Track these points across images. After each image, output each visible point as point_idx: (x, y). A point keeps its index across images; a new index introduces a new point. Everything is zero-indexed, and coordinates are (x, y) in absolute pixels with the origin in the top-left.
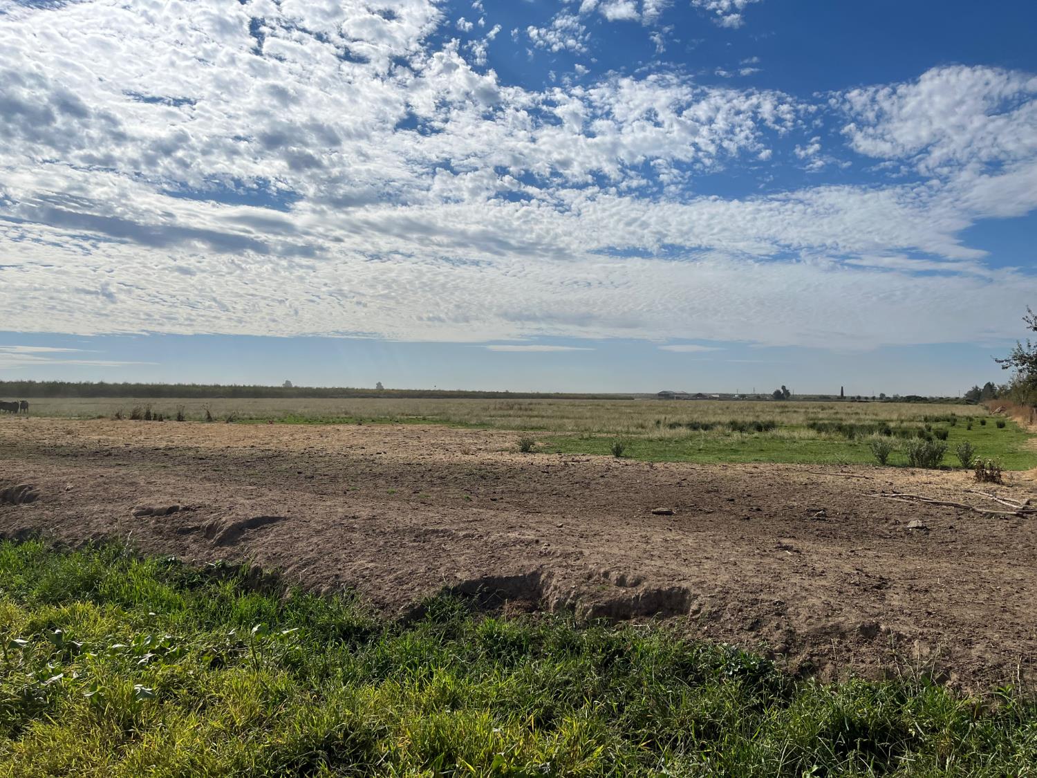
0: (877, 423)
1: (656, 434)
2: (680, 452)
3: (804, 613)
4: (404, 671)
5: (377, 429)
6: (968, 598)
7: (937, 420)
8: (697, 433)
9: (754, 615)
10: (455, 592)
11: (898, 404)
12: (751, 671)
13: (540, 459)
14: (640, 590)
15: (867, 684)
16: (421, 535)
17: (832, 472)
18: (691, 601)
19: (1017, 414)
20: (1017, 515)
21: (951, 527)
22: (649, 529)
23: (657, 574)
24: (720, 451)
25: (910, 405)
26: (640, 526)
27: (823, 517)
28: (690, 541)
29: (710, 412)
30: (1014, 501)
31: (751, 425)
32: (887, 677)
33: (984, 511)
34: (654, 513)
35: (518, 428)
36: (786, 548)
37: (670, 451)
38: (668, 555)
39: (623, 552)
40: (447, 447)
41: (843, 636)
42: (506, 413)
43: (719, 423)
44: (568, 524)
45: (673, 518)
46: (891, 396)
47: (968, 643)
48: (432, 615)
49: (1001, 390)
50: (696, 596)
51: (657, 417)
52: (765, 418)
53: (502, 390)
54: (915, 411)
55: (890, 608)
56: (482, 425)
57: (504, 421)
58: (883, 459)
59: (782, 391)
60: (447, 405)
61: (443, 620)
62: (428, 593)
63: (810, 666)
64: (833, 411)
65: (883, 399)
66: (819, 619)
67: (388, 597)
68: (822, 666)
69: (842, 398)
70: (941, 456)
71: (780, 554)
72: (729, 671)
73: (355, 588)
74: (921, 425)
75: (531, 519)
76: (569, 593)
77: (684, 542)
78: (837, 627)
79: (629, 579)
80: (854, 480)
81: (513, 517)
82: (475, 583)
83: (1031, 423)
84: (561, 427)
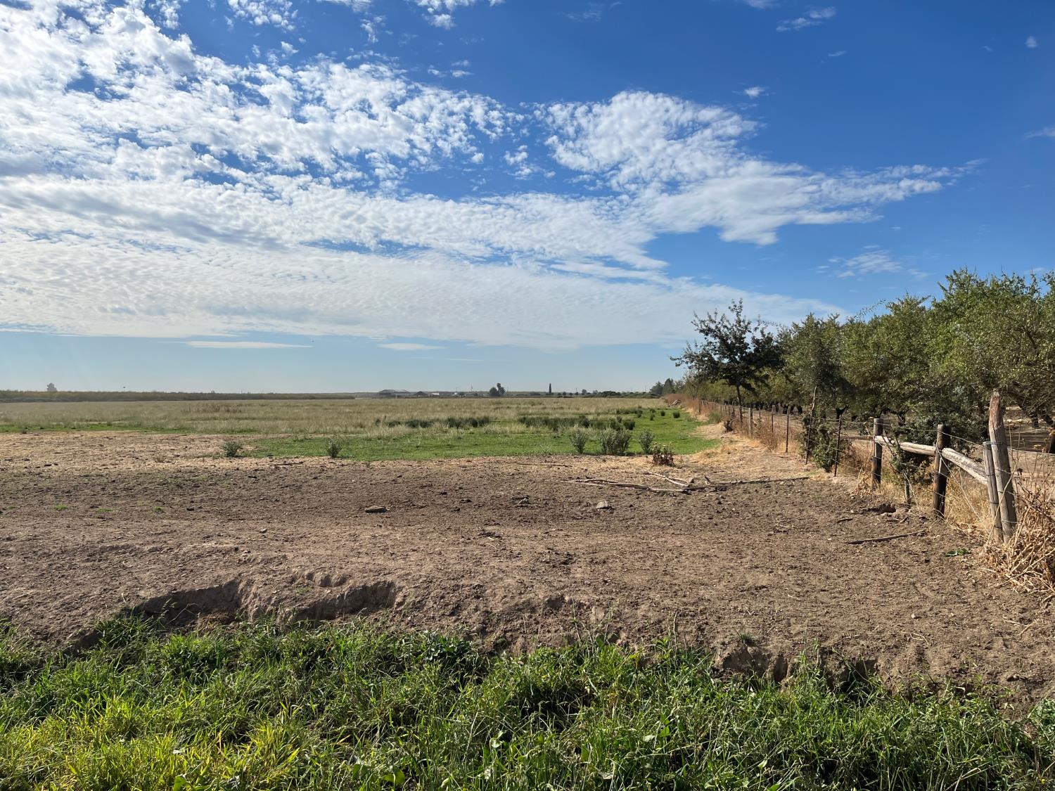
0: (577, 417)
1: (375, 433)
2: (398, 449)
3: (500, 593)
4: (71, 704)
5: (47, 437)
6: (637, 565)
7: (627, 413)
8: (415, 430)
9: (454, 599)
10: (137, 611)
11: (596, 399)
12: (450, 653)
13: (248, 464)
14: (345, 589)
15: (551, 651)
16: (95, 554)
17: (537, 462)
18: (395, 594)
19: (690, 405)
20: (683, 492)
21: (631, 506)
22: (359, 527)
23: (363, 571)
24: (437, 447)
25: (606, 399)
26: (350, 525)
27: (526, 504)
28: (398, 536)
29: (430, 409)
30: (682, 479)
31: (467, 421)
32: (569, 643)
33: (658, 489)
34: (367, 511)
35: (224, 431)
36: (489, 534)
37: (388, 449)
38: (377, 550)
39: (329, 552)
40: (136, 455)
41: (533, 610)
42: (210, 415)
43: (438, 420)
44: (273, 529)
45: (386, 514)
46: (591, 392)
47: (635, 605)
48: (108, 640)
49: (678, 385)
50: (401, 589)
51: (377, 416)
52: (480, 414)
53: (207, 391)
54: (610, 405)
55: (573, 580)
56: (181, 429)
57: (209, 425)
58: (580, 449)
59: (497, 389)
60: (139, 409)
61: (122, 644)
62: (104, 617)
63: (504, 642)
64: (542, 406)
65: (585, 394)
66: (512, 598)
67: (52, 626)
68: (514, 639)
69: (550, 394)
70: (627, 444)
71: (483, 541)
72: (429, 656)
73: (10, 620)
74: (613, 417)
75: (231, 527)
76: (270, 599)
77: (392, 537)
78: (528, 602)
79: (334, 579)
80: (555, 468)
81: (210, 526)
82: (163, 599)
83: (700, 413)
84: (273, 429)
